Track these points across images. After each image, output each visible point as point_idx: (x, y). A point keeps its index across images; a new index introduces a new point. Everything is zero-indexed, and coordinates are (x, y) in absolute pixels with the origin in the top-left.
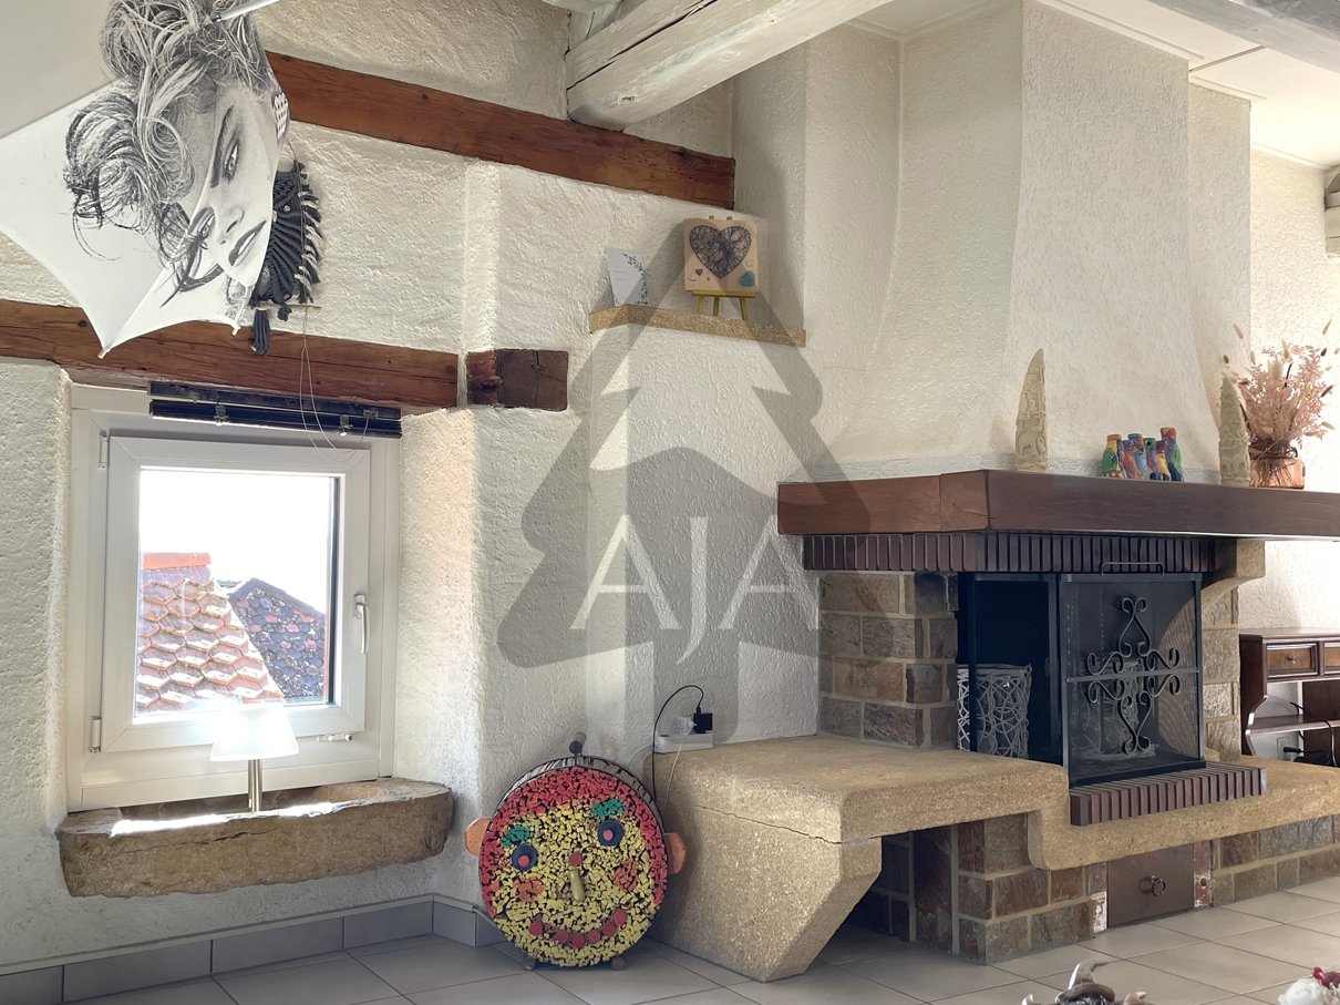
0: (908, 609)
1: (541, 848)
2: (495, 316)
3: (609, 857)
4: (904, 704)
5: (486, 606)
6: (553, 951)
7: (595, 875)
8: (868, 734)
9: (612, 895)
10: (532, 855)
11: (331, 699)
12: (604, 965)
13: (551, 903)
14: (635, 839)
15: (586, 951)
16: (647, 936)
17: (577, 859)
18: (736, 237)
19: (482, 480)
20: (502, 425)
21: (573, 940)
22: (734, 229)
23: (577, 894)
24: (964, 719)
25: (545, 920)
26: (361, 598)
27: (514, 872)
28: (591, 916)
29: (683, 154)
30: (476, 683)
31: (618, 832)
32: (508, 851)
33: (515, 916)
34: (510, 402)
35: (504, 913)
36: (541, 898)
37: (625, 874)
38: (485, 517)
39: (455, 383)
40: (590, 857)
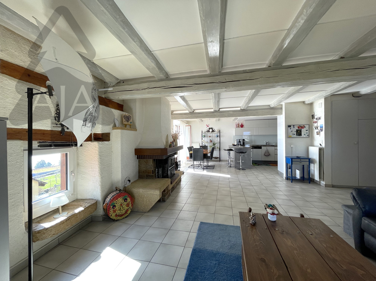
0: (152, 163)
1: (116, 205)
2: (101, 128)
3: (126, 203)
4: (152, 174)
5: (101, 171)
6: (119, 218)
7: (124, 206)
8: (146, 178)
9: (126, 208)
10: (115, 206)
11: (67, 189)
12: (126, 217)
13: (118, 212)
14: (129, 200)
15: (123, 217)
16: (131, 212)
17: (121, 205)
18: (129, 117)
19: (99, 153)
20: (102, 144)
21: (122, 215)
22: (129, 116)
23: (122, 209)
24: (157, 174)
25: (117, 214)
26: (72, 172)
27: (112, 209)
28: (124, 211)
29: (118, 104)
30: (100, 183)
31: (127, 199)
32: (112, 207)
33: (113, 215)
34: (103, 141)
35: (111, 216)
36: (116, 212)
37: (128, 205)
38: (100, 158)
39: (92, 137)
40: (123, 204)
